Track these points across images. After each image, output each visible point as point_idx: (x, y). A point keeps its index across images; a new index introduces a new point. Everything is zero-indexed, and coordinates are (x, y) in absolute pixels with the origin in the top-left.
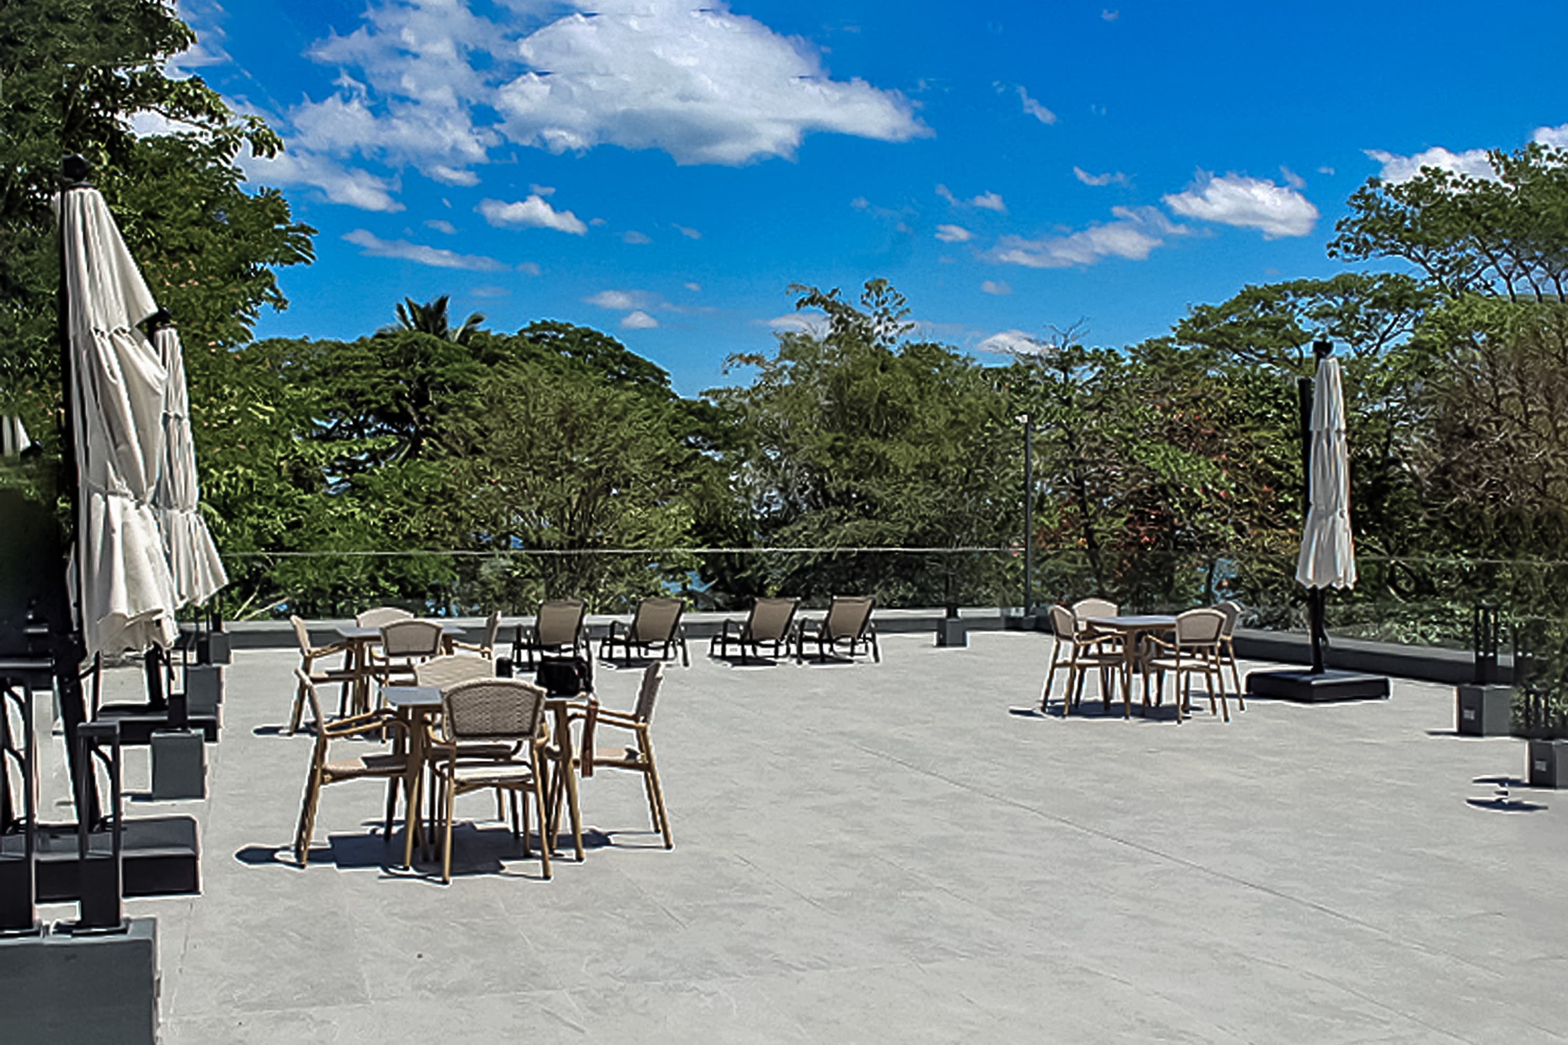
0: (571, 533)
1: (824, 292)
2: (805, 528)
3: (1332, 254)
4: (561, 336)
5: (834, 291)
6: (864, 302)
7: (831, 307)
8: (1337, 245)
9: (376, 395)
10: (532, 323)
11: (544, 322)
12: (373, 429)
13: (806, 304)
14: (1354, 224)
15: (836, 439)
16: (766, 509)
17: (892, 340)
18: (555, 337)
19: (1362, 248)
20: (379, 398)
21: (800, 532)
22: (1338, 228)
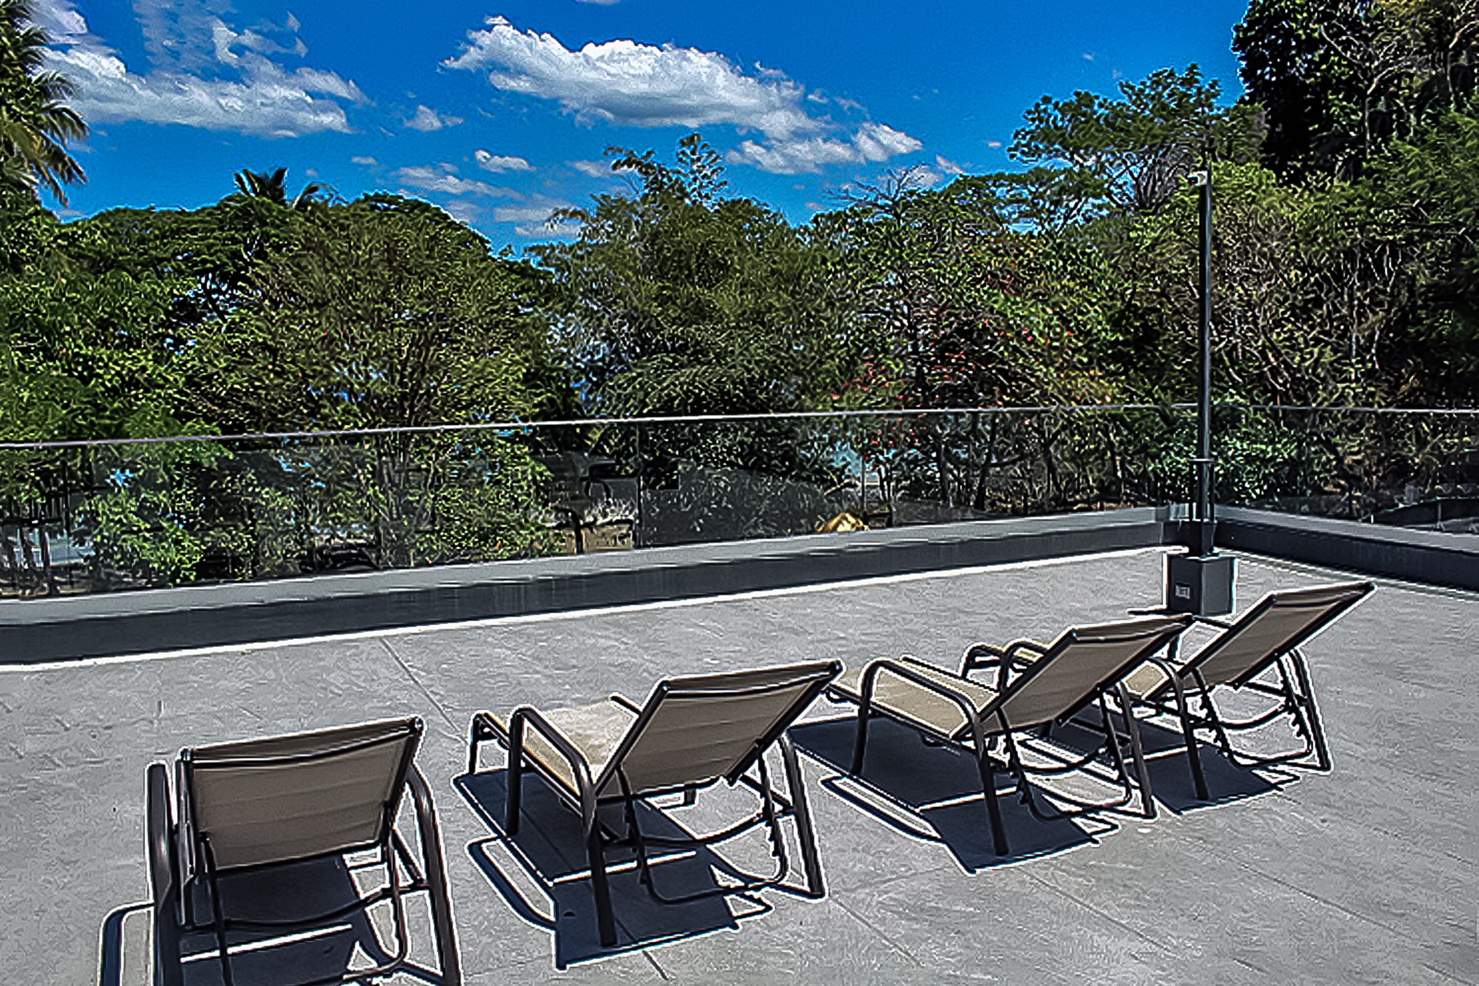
0: (402, 384)
1: (638, 155)
2: (640, 375)
3: (1012, 156)
4: (393, 207)
5: (649, 153)
6: (680, 160)
7: (645, 168)
8: (1016, 149)
9: (211, 255)
10: (365, 195)
11: (377, 195)
12: (228, 296)
13: (623, 165)
14: (1027, 133)
15: (664, 288)
16: (589, 357)
17: (707, 196)
18: (386, 209)
19: (1035, 152)
20: (214, 258)
21: (635, 379)
22: (1016, 136)
